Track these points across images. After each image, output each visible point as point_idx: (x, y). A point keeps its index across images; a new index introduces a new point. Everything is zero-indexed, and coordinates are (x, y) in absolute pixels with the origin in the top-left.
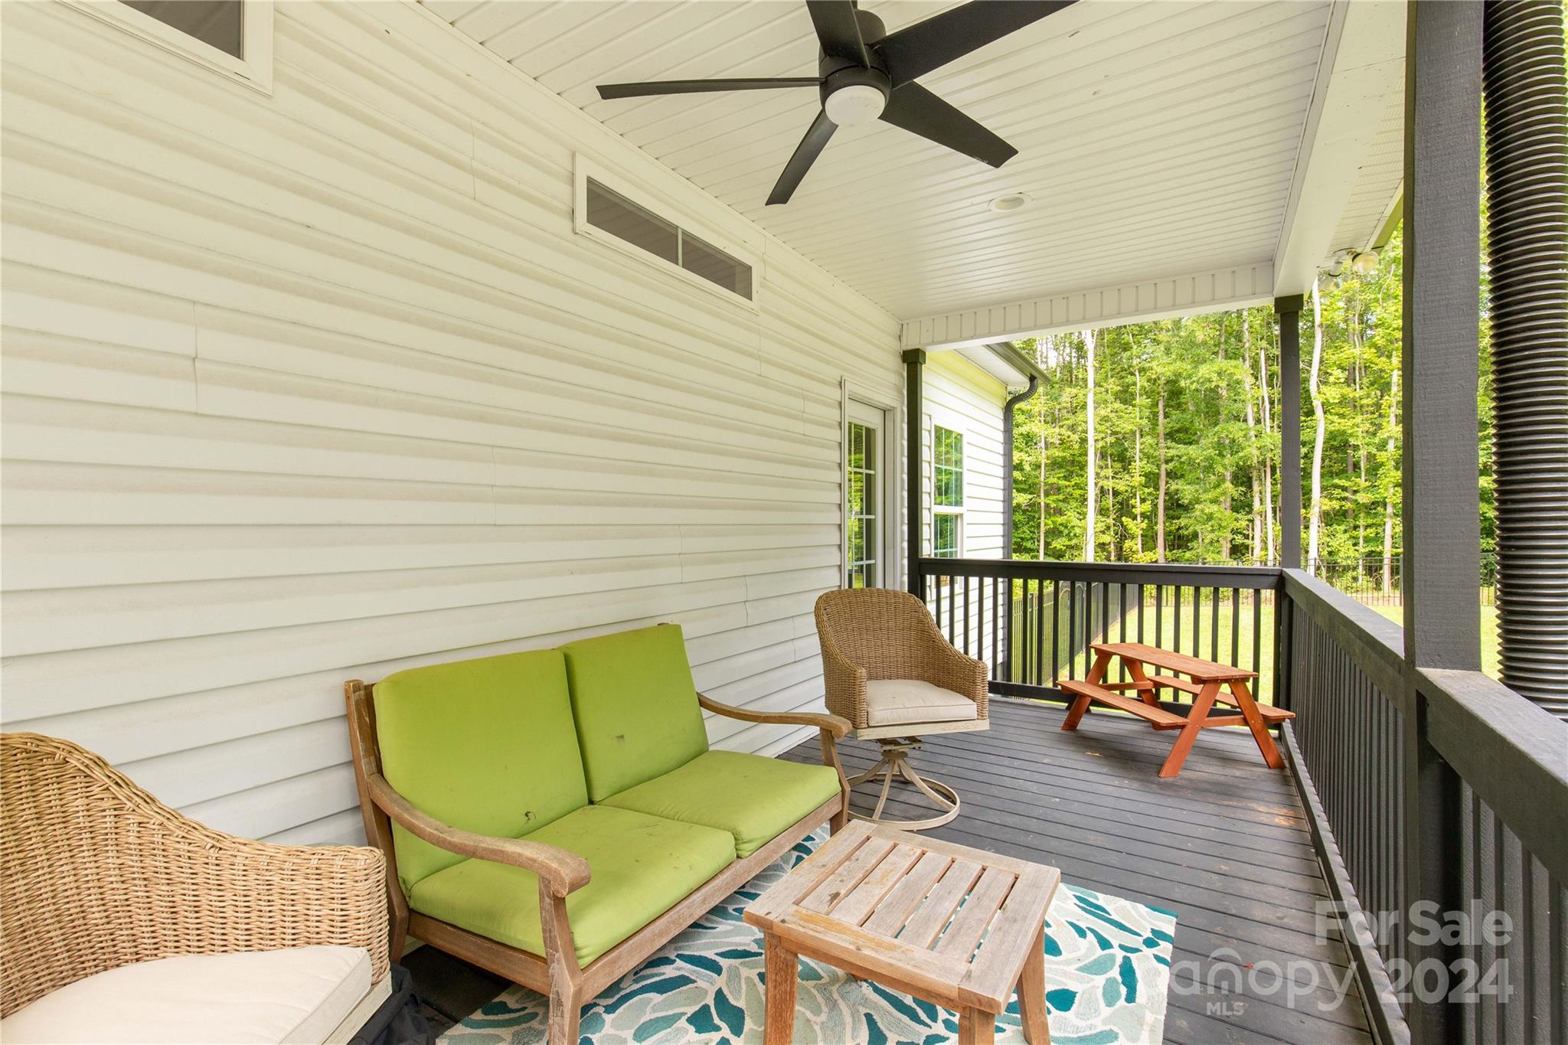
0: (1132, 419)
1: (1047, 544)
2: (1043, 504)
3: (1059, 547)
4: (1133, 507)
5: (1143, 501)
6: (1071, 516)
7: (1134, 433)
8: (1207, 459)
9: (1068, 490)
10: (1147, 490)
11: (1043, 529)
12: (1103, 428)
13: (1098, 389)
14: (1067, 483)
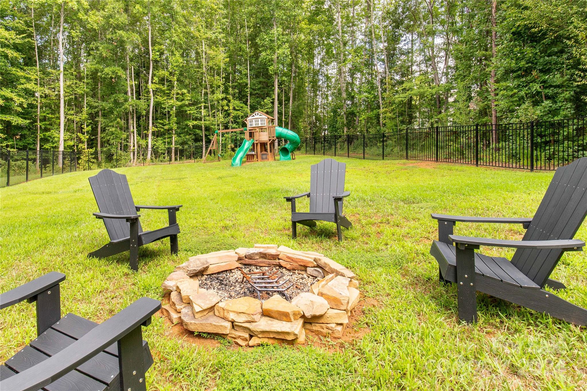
0: (82, 88)
1: (41, 146)
2: (39, 126)
3: (47, 147)
4: (83, 128)
5: (87, 126)
6: (53, 133)
7: (83, 95)
8: (110, 108)
9: (53, 120)
10: (89, 121)
11: (39, 138)
12: (68, 91)
13: (66, 72)
14: (53, 116)
